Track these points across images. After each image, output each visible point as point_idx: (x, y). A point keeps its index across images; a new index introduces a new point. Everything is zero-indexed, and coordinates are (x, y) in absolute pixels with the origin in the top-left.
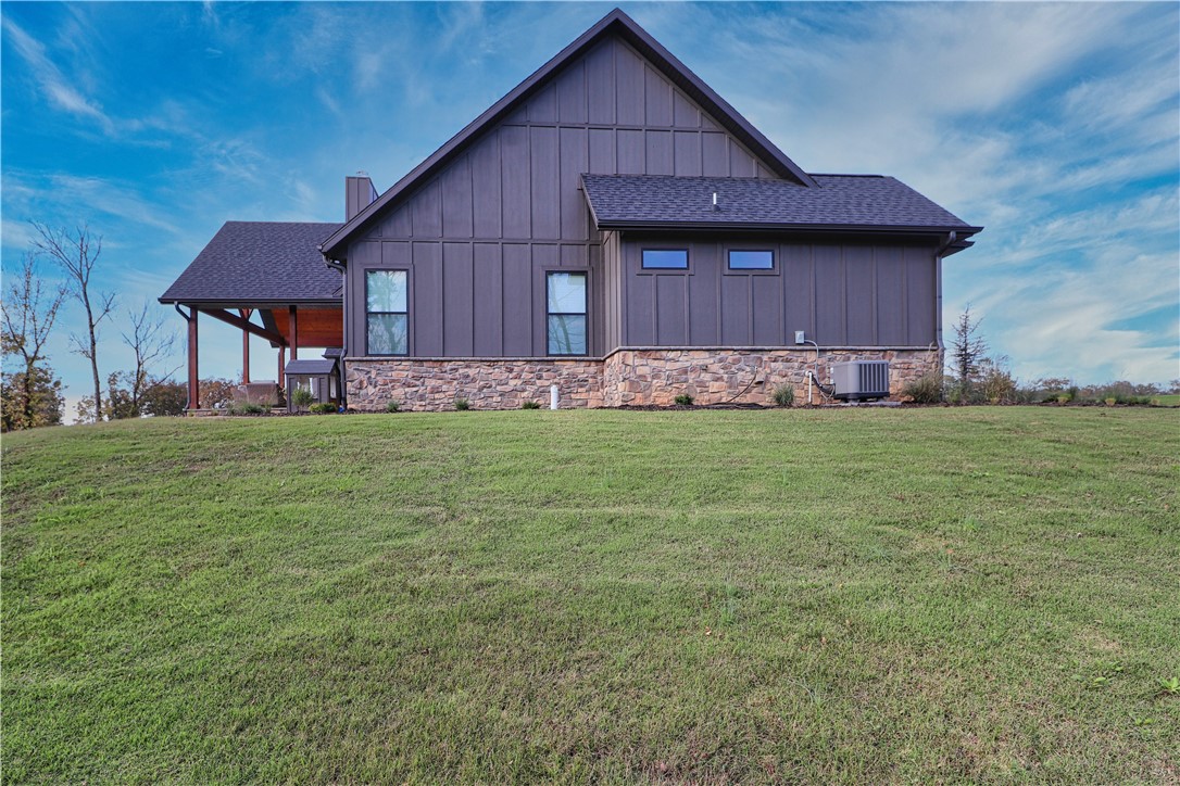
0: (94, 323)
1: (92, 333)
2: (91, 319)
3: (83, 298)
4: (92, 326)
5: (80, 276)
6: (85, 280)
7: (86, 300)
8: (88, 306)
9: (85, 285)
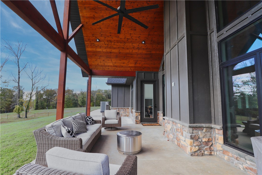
0: (20, 71)
1: (19, 74)
2: (19, 70)
3: (17, 63)
4: (19, 72)
5: (17, 56)
6: (19, 58)
7: (18, 64)
8: (18, 66)
9: (18, 59)
